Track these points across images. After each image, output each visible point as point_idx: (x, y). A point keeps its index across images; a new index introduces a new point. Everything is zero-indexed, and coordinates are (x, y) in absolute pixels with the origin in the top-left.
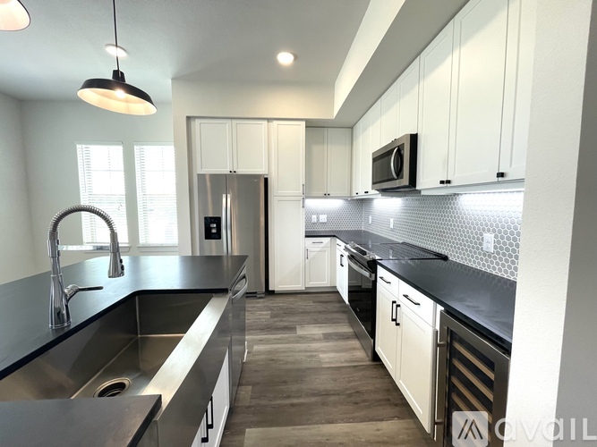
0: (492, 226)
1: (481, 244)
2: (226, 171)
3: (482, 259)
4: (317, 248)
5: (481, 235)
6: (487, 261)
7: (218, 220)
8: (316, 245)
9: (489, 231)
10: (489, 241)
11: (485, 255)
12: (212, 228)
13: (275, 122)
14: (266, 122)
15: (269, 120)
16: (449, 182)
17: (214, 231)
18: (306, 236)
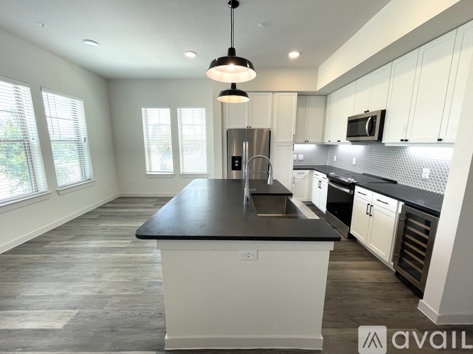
0: (429, 164)
1: (420, 174)
2: (244, 126)
3: (420, 183)
4: (301, 176)
5: (421, 169)
6: (423, 183)
7: (240, 159)
8: (300, 175)
9: (427, 167)
10: (426, 173)
11: (422, 180)
12: (236, 163)
13: (277, 93)
14: (271, 94)
15: (273, 92)
16: (406, 140)
17: (237, 165)
18: (294, 169)
